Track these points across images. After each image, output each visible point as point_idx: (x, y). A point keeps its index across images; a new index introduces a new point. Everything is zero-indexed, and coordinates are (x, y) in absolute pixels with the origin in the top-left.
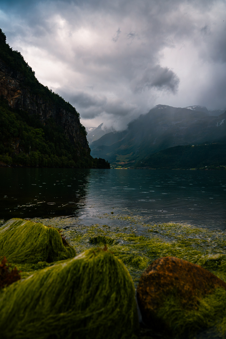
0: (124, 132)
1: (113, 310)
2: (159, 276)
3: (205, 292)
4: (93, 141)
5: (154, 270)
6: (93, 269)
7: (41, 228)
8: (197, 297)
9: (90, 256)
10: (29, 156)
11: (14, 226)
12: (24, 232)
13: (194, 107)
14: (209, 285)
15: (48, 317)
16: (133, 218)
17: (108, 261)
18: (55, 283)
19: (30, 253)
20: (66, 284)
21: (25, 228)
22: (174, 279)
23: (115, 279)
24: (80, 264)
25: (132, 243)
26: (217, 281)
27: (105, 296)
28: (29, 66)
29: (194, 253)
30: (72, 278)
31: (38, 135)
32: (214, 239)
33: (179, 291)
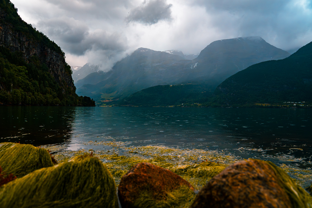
0: (109, 73)
1: (98, 199)
2: (136, 176)
3: (172, 188)
4: (78, 80)
5: (132, 172)
6: (81, 169)
7: (31, 148)
8: (165, 191)
9: (79, 159)
10: (11, 94)
11: (4, 149)
12: (14, 152)
13: (172, 51)
14: (175, 183)
15: (44, 204)
16: (115, 144)
17: (94, 162)
18: (50, 178)
19: (21, 169)
20: (59, 179)
21: (15, 150)
22: (148, 178)
23: (100, 176)
24: (71, 164)
25: (115, 161)
26: (182, 181)
27: (91, 188)
28: (11, 3)
29: (167, 165)
30: (63, 174)
31: (20, 73)
32: (183, 155)
33: (151, 187)
